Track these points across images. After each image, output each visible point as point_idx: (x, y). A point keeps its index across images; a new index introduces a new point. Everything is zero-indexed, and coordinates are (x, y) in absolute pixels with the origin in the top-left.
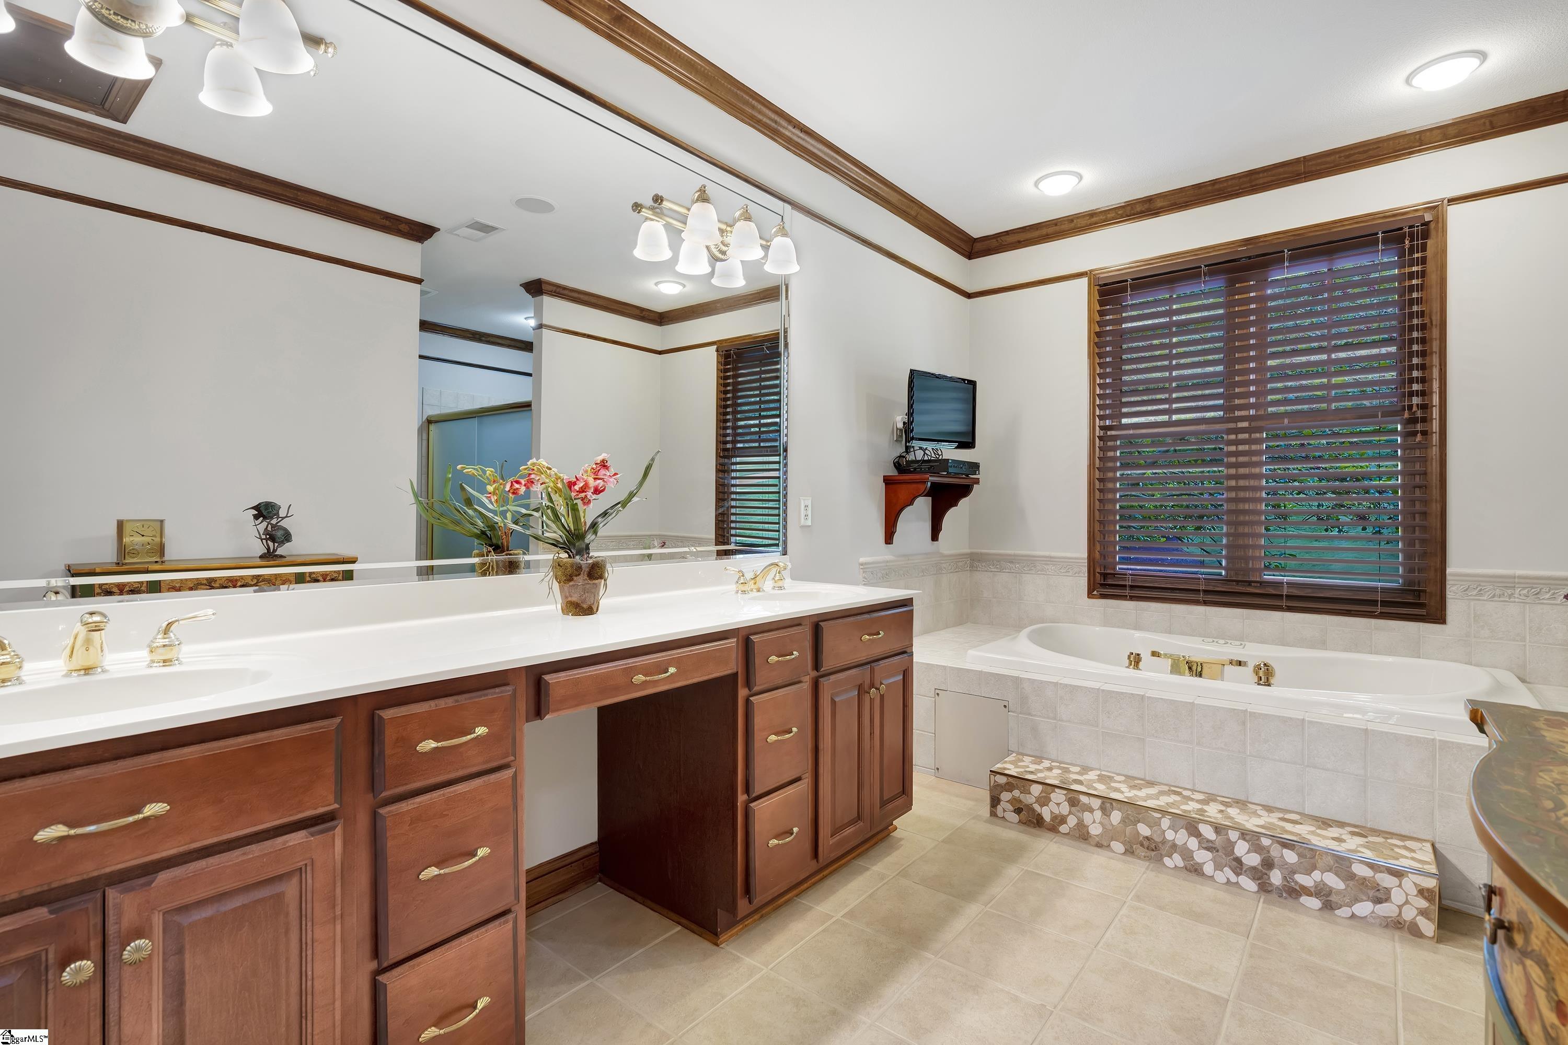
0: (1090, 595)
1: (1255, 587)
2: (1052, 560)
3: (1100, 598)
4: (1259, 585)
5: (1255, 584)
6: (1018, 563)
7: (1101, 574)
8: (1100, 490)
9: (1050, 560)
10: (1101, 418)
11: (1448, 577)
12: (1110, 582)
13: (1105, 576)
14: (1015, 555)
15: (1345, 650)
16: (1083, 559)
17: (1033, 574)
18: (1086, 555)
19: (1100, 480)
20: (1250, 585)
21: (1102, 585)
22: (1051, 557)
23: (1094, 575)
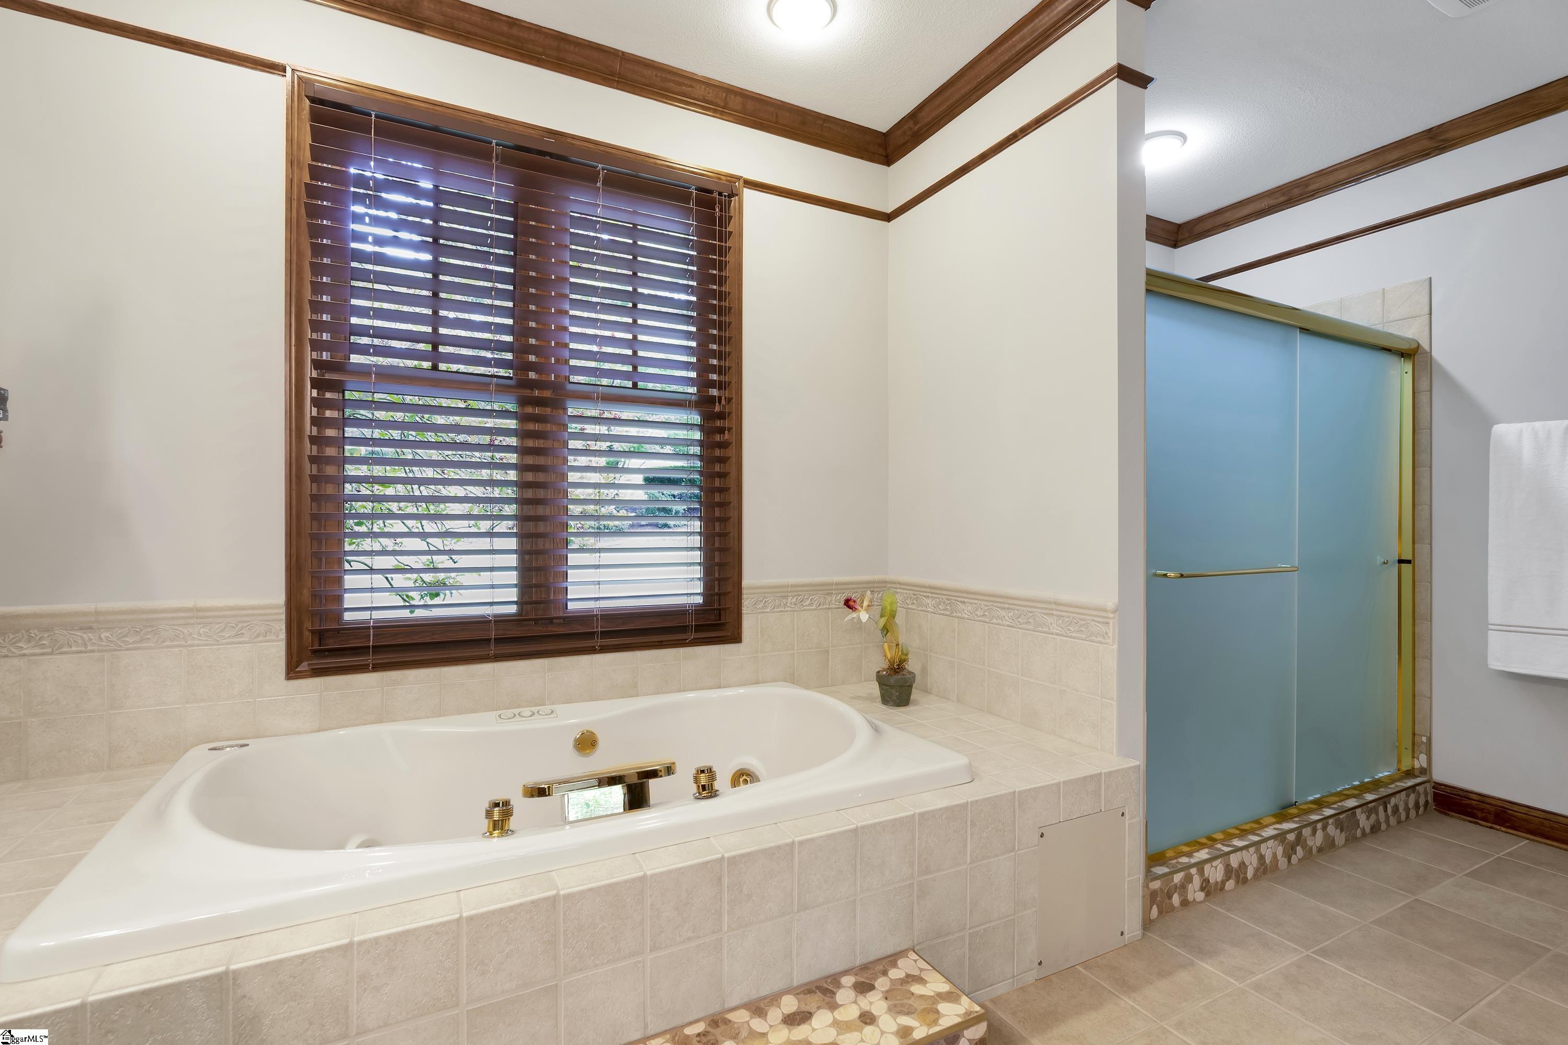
0: (293, 671)
1: (559, 624)
2: (201, 614)
3: (311, 676)
4: (562, 621)
5: (558, 621)
6: (107, 629)
7: (313, 632)
8: (314, 479)
9: (197, 615)
10: (317, 345)
11: (744, 591)
12: (332, 644)
13: (320, 635)
14: (97, 613)
15: (658, 692)
16: (276, 607)
17: (150, 648)
18: (280, 598)
19: (313, 459)
20: (552, 623)
21: (315, 652)
22: (199, 610)
23: (300, 634)
